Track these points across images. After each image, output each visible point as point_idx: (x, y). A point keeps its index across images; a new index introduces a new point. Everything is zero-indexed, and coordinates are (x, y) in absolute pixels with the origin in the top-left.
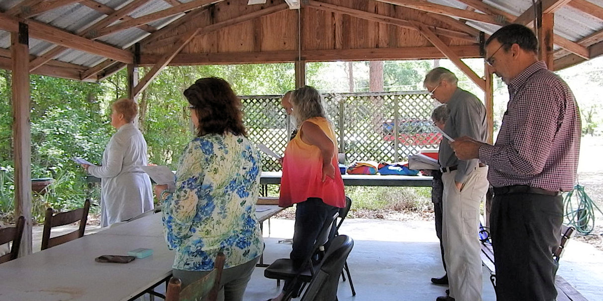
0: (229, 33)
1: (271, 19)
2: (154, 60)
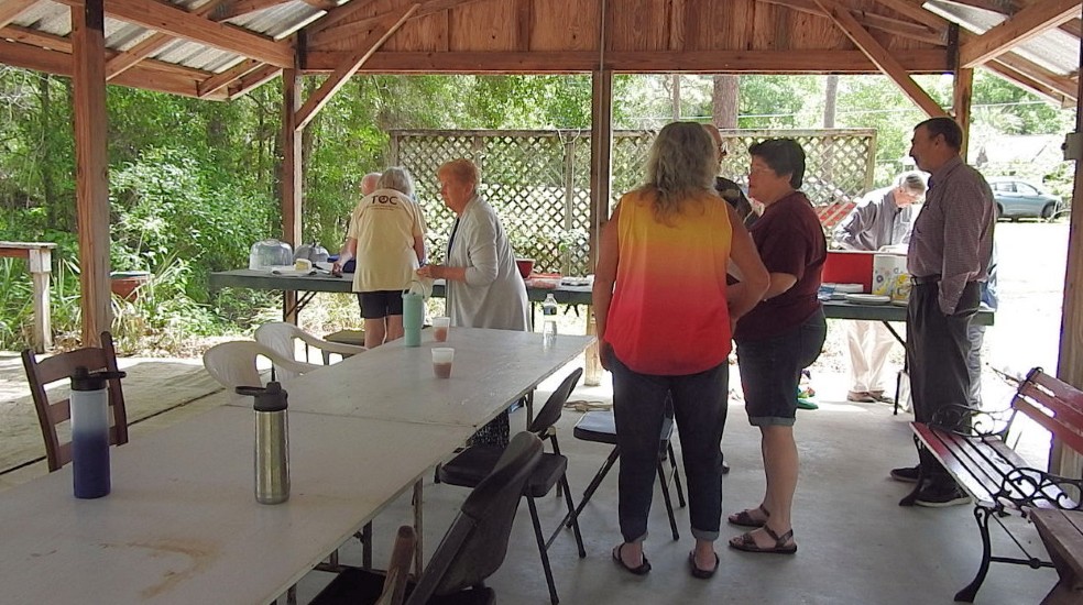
0: (470, 15)
2: (331, 63)
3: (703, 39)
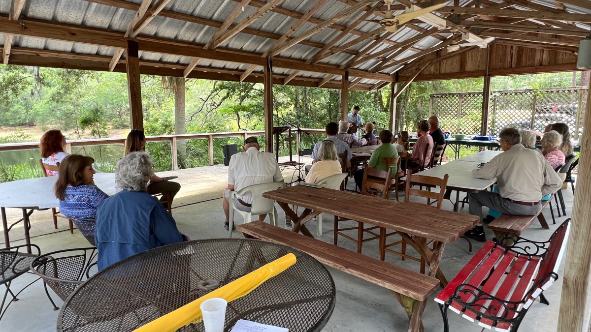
0: (446, 63)
1: (472, 53)
2: (405, 79)
3: (523, 64)
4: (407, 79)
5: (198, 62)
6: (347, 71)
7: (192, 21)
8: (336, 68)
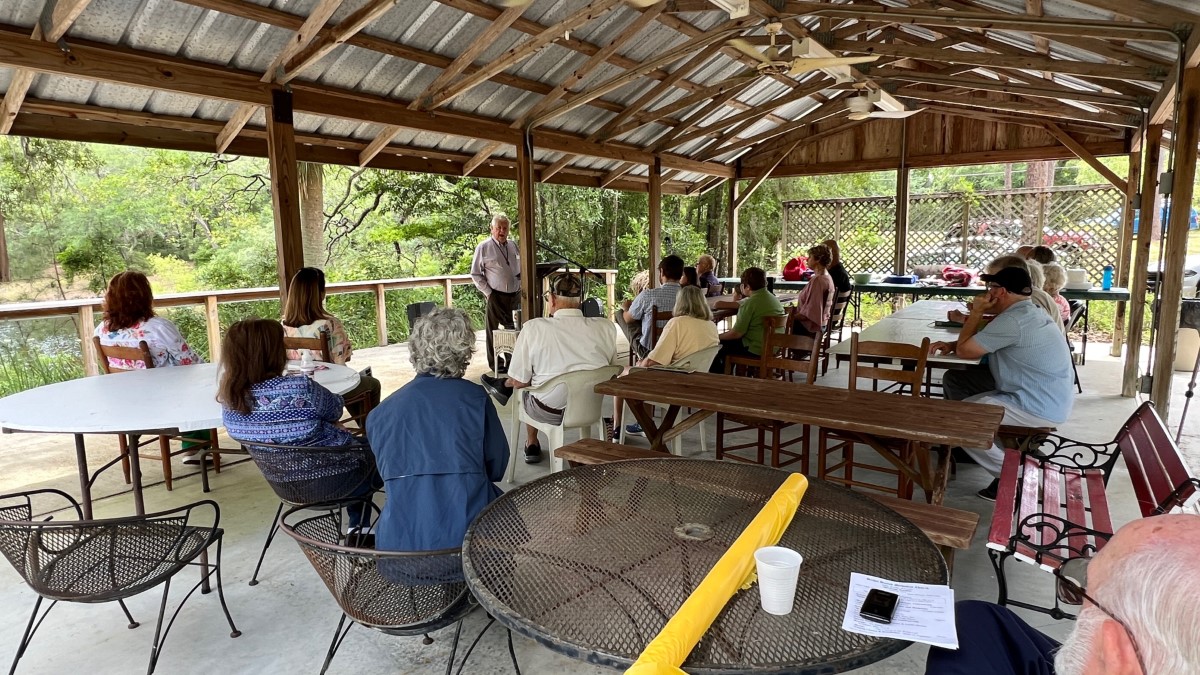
0: (828, 143)
1: (874, 126)
2: (754, 173)
3: (964, 146)
4: (758, 173)
5: (395, 135)
6: (657, 155)
7: (397, 54)
8: (638, 151)
